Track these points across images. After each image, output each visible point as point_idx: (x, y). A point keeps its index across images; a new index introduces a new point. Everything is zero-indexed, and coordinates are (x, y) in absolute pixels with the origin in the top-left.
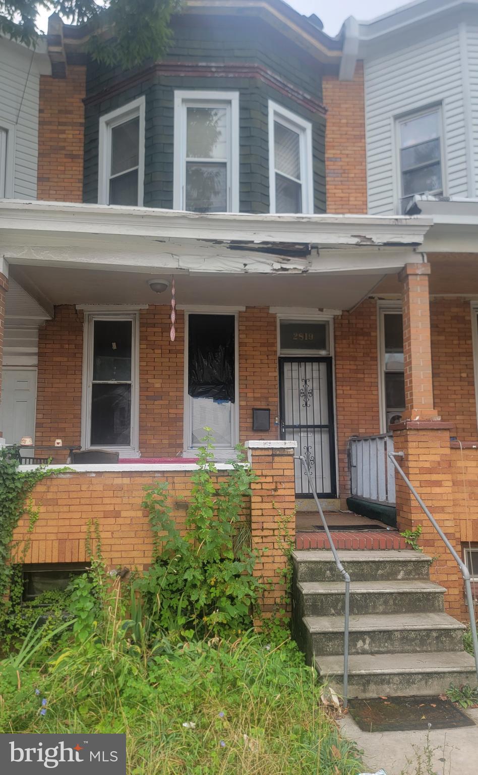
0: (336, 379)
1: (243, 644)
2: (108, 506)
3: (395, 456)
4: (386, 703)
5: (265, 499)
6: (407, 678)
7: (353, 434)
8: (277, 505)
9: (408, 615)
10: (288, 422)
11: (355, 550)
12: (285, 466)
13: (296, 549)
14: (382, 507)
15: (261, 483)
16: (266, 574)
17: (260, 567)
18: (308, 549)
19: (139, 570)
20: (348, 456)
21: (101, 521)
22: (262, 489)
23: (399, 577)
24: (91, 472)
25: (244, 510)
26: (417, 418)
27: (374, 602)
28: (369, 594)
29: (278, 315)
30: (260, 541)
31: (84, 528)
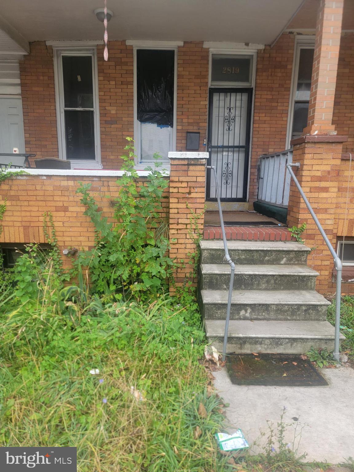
0: (254, 107)
1: (158, 305)
2: (58, 202)
3: (292, 166)
4: (256, 359)
5: (181, 201)
6: (277, 341)
7: (264, 153)
8: (190, 206)
9: (285, 291)
10: (214, 143)
11: (250, 240)
12: (198, 174)
13: (203, 239)
14: (277, 208)
15: (178, 188)
16: (179, 256)
17: (175, 251)
18: (213, 239)
19: (85, 250)
20: (258, 170)
21: (54, 214)
22: (178, 192)
23: (282, 262)
24: (42, 175)
25: (165, 209)
26: (316, 133)
27: (259, 281)
28: (255, 275)
29: (210, 50)
30: (176, 232)
31: (42, 219)
